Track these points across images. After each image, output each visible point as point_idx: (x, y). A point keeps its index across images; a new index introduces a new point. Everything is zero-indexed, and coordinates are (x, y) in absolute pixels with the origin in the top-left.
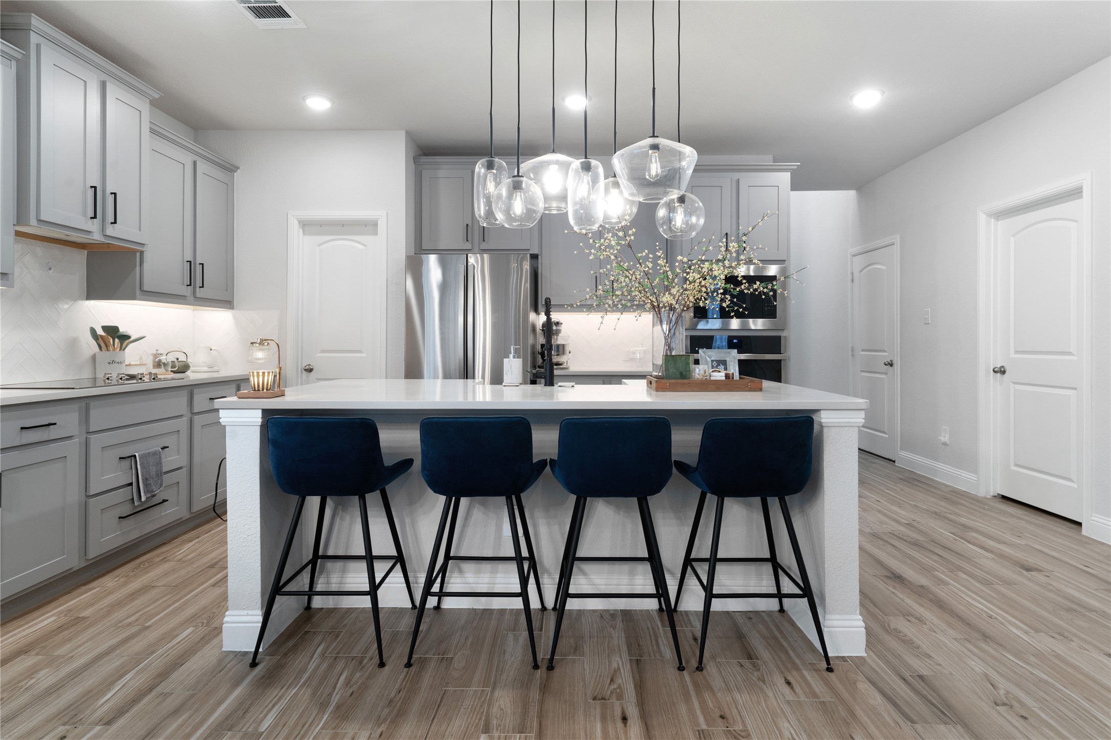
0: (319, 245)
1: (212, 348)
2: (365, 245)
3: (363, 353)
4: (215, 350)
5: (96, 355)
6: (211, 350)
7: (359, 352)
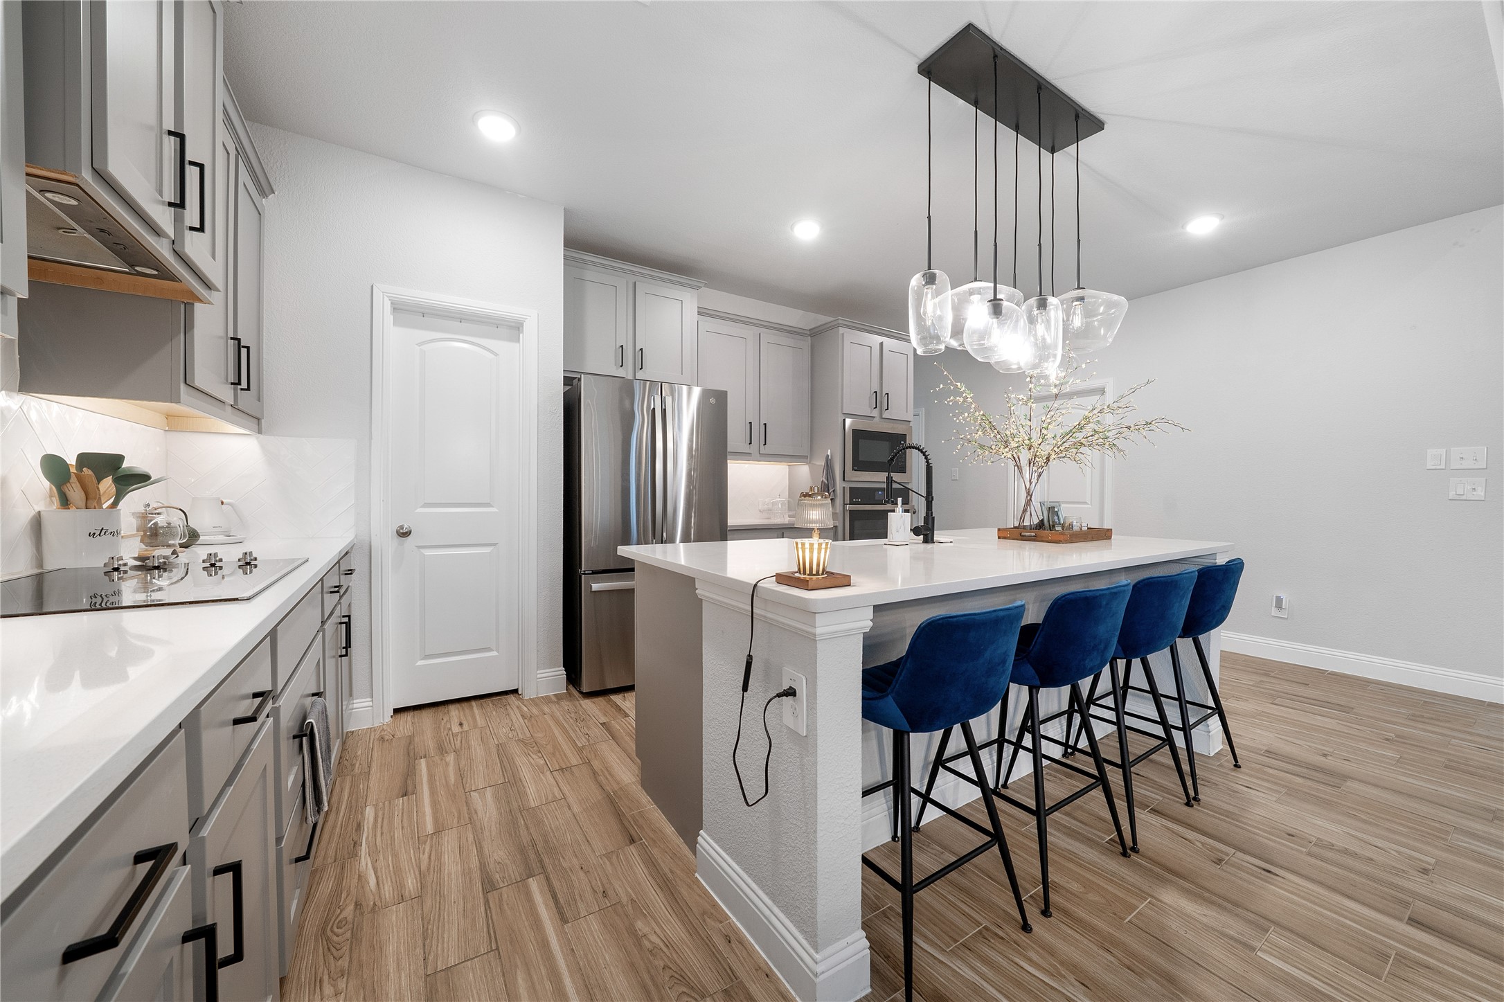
0: (419, 344)
1: (224, 501)
2: (496, 354)
3: (493, 507)
4: (229, 504)
5: (42, 513)
6: (222, 503)
7: (488, 505)
